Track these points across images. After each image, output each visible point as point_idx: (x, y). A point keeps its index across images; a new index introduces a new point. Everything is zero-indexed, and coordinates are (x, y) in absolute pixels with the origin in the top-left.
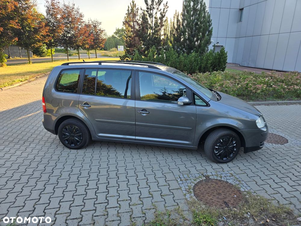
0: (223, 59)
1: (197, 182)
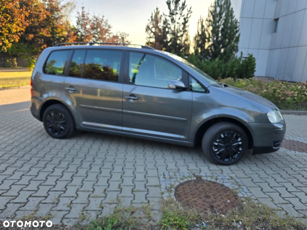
0: (250, 66)
1: (184, 181)
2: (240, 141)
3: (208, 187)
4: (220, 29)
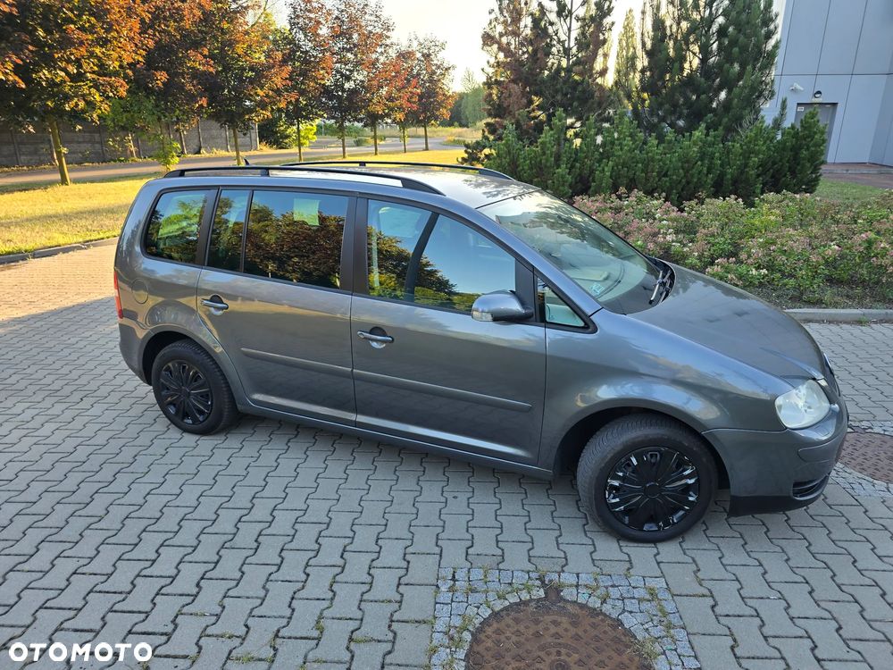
0: (808, 149)
1: (507, 603)
2: (689, 477)
3: (573, 631)
4: (715, 28)
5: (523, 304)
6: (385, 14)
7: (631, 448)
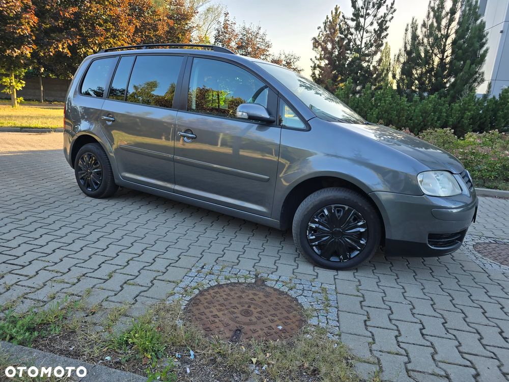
1: (229, 282)
3: (264, 299)
5: (270, 114)
6: (267, 39)
7: (326, 203)
